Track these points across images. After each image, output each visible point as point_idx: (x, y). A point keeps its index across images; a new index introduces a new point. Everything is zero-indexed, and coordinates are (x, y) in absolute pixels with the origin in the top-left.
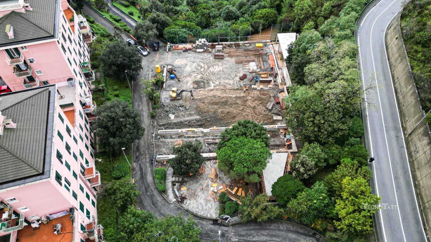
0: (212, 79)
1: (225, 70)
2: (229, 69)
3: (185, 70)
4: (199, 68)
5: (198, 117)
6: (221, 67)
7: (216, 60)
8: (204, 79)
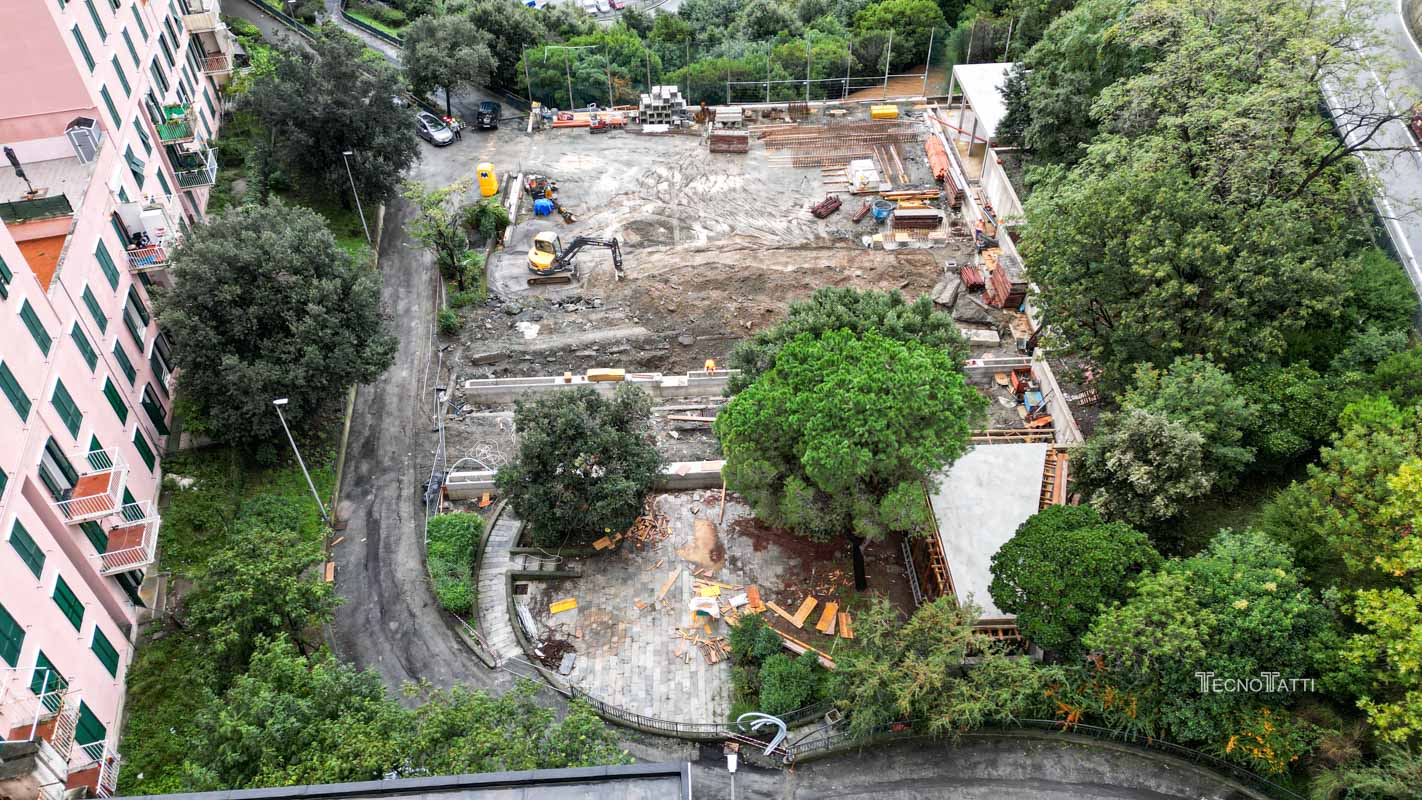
0: (702, 214)
1: (752, 187)
2: (772, 186)
3: (595, 189)
4: (651, 181)
5: (640, 331)
6: (738, 179)
7: (719, 156)
8: (669, 216)
